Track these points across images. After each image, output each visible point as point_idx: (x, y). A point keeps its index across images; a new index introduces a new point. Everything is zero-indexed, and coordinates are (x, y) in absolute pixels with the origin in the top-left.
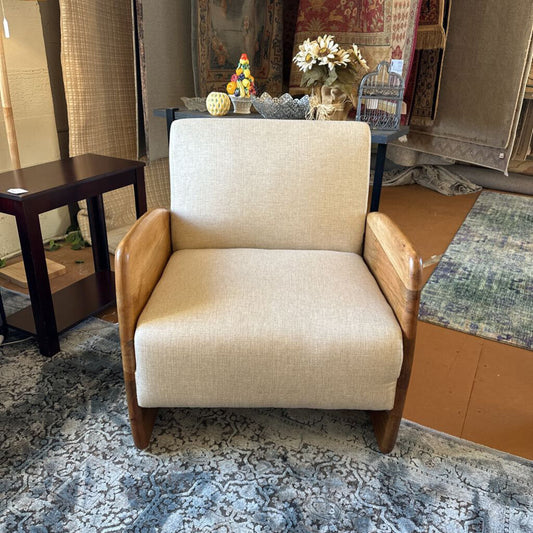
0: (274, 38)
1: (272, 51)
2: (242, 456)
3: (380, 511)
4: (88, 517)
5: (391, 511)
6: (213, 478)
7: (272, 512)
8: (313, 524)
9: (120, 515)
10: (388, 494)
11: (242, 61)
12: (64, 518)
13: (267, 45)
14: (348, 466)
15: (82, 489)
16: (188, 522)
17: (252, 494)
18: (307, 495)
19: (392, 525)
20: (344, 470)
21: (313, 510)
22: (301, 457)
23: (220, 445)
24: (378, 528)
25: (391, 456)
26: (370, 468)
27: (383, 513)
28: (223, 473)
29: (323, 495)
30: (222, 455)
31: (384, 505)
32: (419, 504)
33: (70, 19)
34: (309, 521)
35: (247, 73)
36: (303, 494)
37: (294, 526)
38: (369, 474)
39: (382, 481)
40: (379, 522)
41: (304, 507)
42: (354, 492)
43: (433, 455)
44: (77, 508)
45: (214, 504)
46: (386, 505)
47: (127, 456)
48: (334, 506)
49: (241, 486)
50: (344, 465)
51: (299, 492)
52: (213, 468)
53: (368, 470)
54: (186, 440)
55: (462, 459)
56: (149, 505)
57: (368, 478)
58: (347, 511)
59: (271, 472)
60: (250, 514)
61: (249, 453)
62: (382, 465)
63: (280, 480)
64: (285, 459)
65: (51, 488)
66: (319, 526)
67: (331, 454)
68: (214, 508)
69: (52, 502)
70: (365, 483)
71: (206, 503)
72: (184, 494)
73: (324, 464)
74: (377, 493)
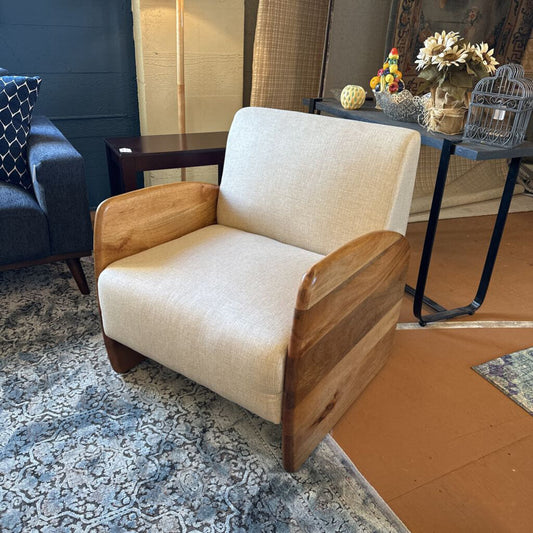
0: (516, 30)
1: (511, 46)
2: (178, 412)
3: (232, 512)
4: (49, 400)
5: (240, 518)
6: (142, 417)
7: (153, 462)
8: (172, 488)
9: (65, 409)
10: (255, 505)
11: (391, 56)
12: (36, 393)
13: (505, 39)
14: (248, 464)
15: (63, 380)
16: (96, 436)
17: (153, 442)
18: (191, 465)
19: (228, 528)
20: (240, 465)
21: (182, 479)
22: (218, 437)
23: (171, 396)
24: (215, 523)
25: (294, 478)
26: (265, 477)
27: (232, 515)
28: (152, 416)
29: (201, 474)
30: (165, 404)
31: (240, 510)
32: (271, 528)
33: (265, 10)
34: (170, 485)
35: (393, 68)
36: (189, 463)
37: (156, 481)
38: (258, 480)
39: (261, 492)
40: (221, 520)
41: (179, 473)
42: (228, 485)
43: (336, 499)
44: (49, 390)
45: (122, 435)
46: (242, 511)
47: (107, 373)
48: (201, 485)
49: (154, 432)
50: (245, 462)
51: (188, 460)
52: (149, 410)
53: (261, 477)
54: (154, 381)
55: (360, 519)
56: (86, 411)
57: (253, 482)
58: (206, 495)
59: (185, 435)
60: (138, 454)
61: (184, 412)
62: (276, 480)
63: (185, 444)
64: (204, 431)
65: (48, 371)
66: (173, 492)
67: (245, 447)
68: (120, 437)
69: (41, 380)
70: (246, 484)
71: (120, 430)
72: (114, 417)
73: (230, 452)
74: (245, 498)
